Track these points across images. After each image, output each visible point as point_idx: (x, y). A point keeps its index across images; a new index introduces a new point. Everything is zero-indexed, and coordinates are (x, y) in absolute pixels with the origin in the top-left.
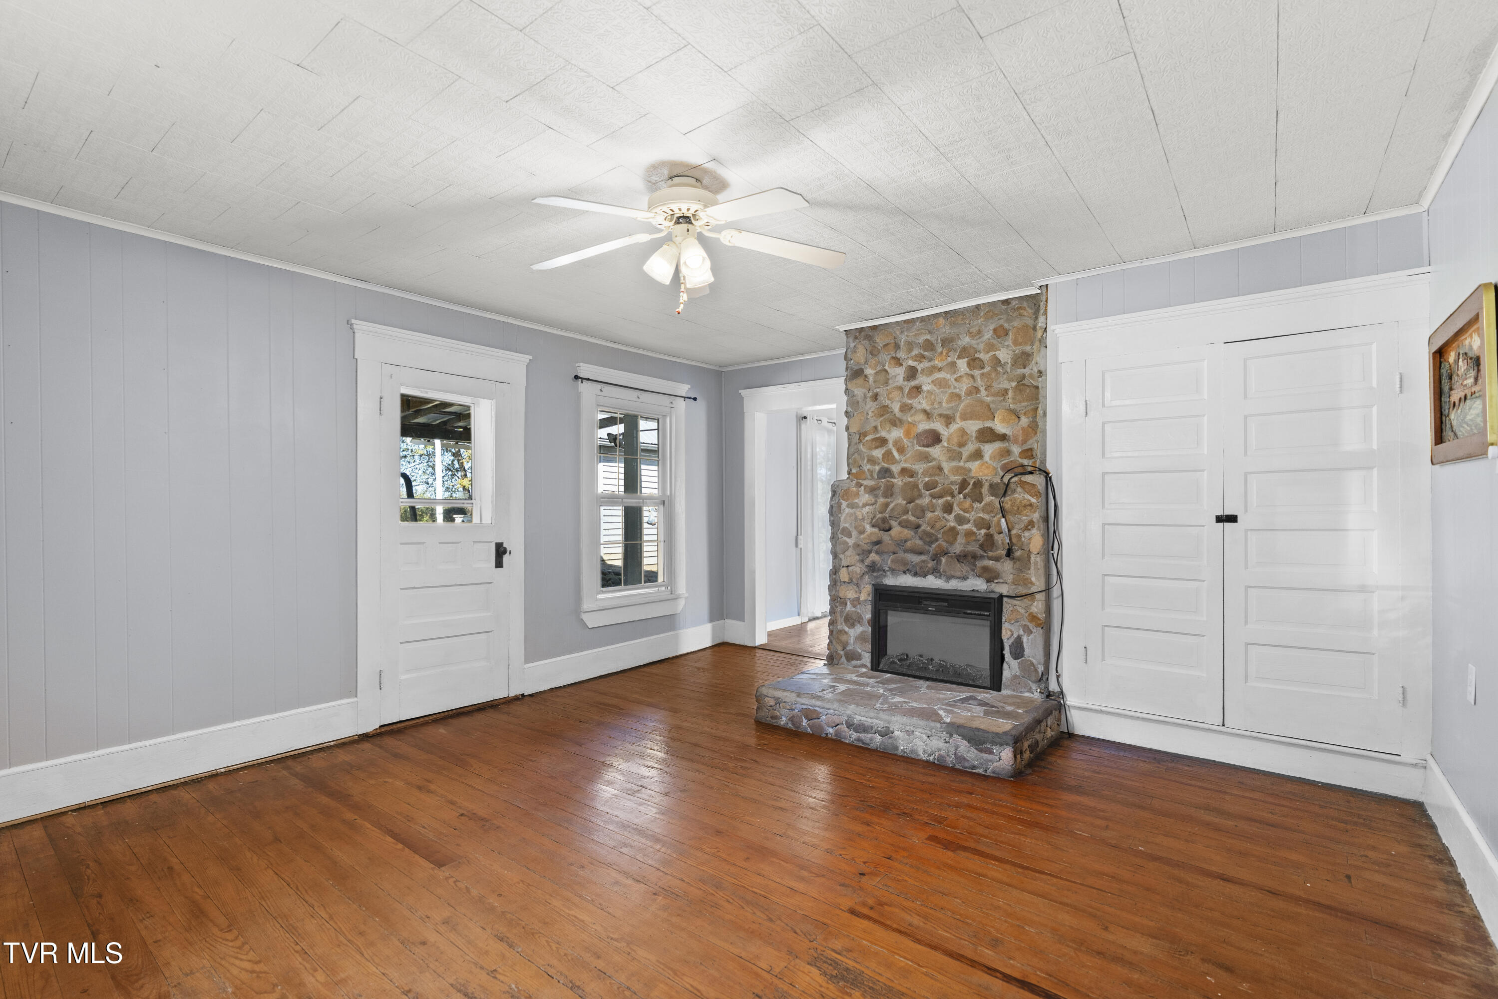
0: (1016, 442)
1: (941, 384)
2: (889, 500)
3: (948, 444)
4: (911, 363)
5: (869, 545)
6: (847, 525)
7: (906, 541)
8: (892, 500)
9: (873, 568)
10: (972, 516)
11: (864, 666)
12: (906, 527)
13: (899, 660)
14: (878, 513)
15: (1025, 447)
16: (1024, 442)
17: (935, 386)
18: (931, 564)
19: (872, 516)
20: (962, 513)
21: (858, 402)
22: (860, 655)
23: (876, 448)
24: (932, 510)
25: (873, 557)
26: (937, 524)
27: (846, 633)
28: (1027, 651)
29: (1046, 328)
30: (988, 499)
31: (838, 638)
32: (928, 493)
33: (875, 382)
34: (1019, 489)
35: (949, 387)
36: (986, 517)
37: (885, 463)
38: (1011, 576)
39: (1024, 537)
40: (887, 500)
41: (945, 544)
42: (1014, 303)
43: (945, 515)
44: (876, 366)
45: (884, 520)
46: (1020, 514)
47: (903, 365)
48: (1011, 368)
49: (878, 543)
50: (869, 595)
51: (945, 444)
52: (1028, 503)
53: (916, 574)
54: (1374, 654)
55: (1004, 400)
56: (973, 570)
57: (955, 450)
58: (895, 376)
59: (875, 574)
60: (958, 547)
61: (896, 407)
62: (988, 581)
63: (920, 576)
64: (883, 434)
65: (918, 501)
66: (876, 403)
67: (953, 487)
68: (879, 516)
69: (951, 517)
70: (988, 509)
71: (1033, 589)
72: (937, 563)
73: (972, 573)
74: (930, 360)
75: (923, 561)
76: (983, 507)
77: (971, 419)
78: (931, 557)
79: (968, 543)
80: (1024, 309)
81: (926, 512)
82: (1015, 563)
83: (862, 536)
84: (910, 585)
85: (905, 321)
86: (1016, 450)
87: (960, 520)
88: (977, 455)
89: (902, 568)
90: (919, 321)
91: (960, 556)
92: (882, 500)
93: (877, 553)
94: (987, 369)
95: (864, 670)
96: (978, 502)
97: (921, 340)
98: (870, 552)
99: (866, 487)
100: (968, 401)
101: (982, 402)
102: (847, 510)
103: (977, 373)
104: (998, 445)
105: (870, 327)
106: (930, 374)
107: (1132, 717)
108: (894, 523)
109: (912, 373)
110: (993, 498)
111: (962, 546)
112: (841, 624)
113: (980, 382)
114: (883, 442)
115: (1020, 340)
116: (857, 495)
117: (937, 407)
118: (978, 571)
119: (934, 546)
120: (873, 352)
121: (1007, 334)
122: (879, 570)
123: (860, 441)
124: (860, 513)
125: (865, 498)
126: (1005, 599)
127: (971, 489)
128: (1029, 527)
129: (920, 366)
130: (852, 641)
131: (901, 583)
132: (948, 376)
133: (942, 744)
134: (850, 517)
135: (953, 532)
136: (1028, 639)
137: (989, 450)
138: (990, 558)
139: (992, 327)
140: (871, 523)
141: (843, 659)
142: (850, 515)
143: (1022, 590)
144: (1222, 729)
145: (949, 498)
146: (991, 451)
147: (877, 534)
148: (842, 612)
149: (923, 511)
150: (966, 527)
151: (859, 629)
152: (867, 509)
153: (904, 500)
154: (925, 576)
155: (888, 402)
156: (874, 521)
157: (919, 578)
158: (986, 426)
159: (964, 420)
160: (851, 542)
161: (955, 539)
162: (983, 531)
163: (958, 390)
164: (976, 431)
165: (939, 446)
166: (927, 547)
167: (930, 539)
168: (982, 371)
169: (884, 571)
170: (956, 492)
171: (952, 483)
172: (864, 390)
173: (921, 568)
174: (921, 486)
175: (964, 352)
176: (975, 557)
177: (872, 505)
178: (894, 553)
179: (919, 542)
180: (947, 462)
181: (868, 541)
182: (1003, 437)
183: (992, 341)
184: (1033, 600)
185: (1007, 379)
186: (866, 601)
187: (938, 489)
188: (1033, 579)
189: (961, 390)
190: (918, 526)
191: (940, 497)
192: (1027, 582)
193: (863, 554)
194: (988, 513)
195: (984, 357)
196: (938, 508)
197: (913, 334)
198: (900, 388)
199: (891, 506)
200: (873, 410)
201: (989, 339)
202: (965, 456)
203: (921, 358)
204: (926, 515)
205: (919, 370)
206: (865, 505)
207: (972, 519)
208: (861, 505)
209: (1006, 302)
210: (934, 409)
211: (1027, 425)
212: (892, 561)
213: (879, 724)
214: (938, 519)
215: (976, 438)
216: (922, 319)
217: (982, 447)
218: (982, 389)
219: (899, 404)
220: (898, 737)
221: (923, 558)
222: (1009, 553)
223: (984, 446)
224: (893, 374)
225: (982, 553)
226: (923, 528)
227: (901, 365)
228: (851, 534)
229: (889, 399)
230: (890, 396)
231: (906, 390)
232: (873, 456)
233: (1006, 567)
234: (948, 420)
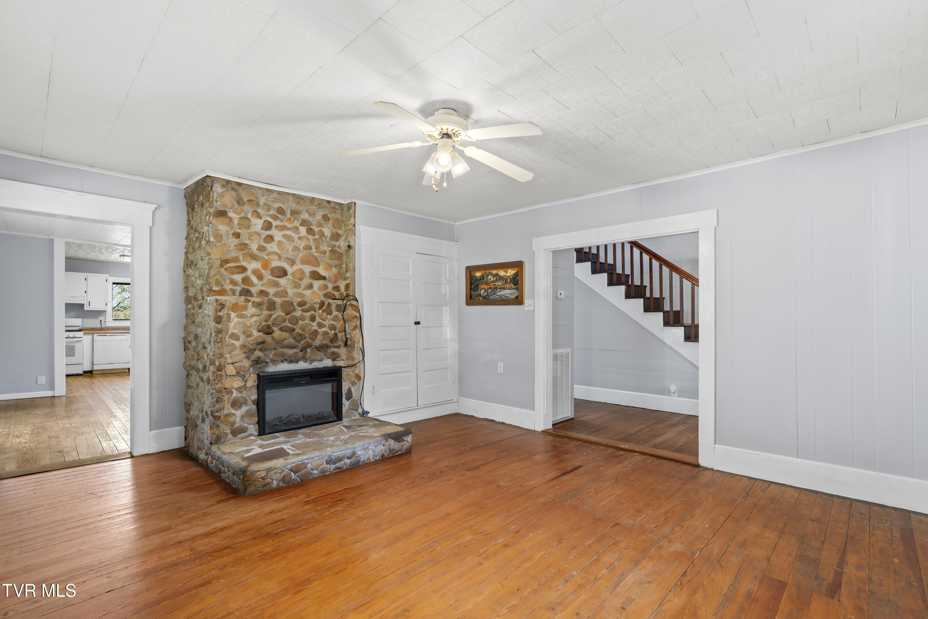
0: (330, 281)
1: (289, 238)
2: (272, 313)
3: (292, 277)
4: (269, 219)
5: (254, 345)
6: (236, 331)
7: (284, 340)
8: (274, 312)
9: (257, 362)
10: (326, 323)
11: (251, 435)
12: (285, 331)
13: (279, 422)
14: (263, 321)
15: (336, 285)
16: (335, 282)
17: (285, 238)
18: (300, 354)
19: (259, 324)
20: (321, 321)
21: (222, 236)
22: (247, 428)
23: (239, 273)
24: (303, 320)
25: (258, 353)
26: (306, 328)
27: (234, 414)
28: (354, 395)
29: (355, 225)
30: (335, 313)
31: (226, 421)
32: (300, 308)
33: (239, 224)
34: (350, 308)
35: (294, 242)
36: (334, 323)
37: (245, 285)
38: (345, 356)
39: (353, 334)
40: (270, 312)
41: (310, 341)
42: (332, 204)
43: (311, 323)
44: (240, 213)
45: (269, 327)
46: (352, 322)
47: (262, 218)
48: (329, 239)
49: (263, 342)
50: (255, 382)
51: (291, 277)
52: (355, 316)
53: (291, 362)
54: (448, 368)
55: (324, 257)
56: (326, 355)
57: (297, 282)
58: (255, 225)
59: (258, 366)
60: (317, 343)
61: (254, 247)
62: (334, 360)
63: (294, 363)
64: (244, 264)
65: (292, 314)
66: (238, 240)
67: (316, 306)
68: (264, 323)
69: (315, 324)
70: (336, 319)
71: (356, 361)
72: (305, 352)
73: (325, 356)
74: (282, 221)
75: (296, 353)
76: (333, 318)
77: (307, 264)
78: (300, 350)
79: (323, 339)
80: (337, 209)
81: (299, 321)
82: (347, 348)
83: (249, 339)
84: (286, 370)
85: (267, 189)
86: (330, 286)
87: (320, 325)
88: (310, 286)
89: (281, 359)
90: (277, 193)
91: (319, 347)
92: (266, 312)
93: (261, 350)
94: (317, 237)
95: (253, 438)
96: (330, 315)
97: (276, 205)
98: (255, 350)
99: (253, 302)
100: (304, 253)
101: (313, 256)
102: (236, 320)
103: (310, 237)
104: (322, 282)
105: (236, 182)
106: (282, 230)
107: (397, 412)
108: (275, 328)
109: (268, 226)
110: (338, 313)
111: (320, 341)
112: (228, 409)
113: (312, 243)
114: (244, 269)
115: (336, 226)
116: (245, 308)
117: (285, 252)
118: (329, 355)
119: (302, 342)
120: (240, 202)
121: (329, 220)
122: (262, 362)
123: (221, 265)
124: (248, 322)
125: (252, 310)
126: (343, 369)
127: (326, 307)
128: (355, 329)
129: (275, 223)
130: (238, 419)
131: (279, 370)
132: (293, 235)
133: (382, 447)
134: (239, 325)
135: (316, 332)
136: (354, 388)
137: (317, 284)
138: (335, 347)
139: (322, 213)
140: (258, 328)
141: (230, 436)
142: (239, 323)
143: (351, 363)
144: (417, 407)
145: (313, 312)
146: (318, 285)
147: (263, 336)
148: (229, 399)
149: (297, 320)
150: (324, 329)
151: (244, 409)
152: (254, 318)
153: (284, 313)
154: (297, 362)
155: (247, 242)
156: (260, 327)
157: (293, 364)
158: (314, 270)
159: (303, 264)
160: (238, 344)
161: (316, 336)
162: (333, 332)
163: (298, 245)
164: (309, 272)
165: (286, 278)
166: (297, 344)
167: (301, 337)
168: (313, 237)
169: (266, 362)
170: (317, 309)
171: (315, 303)
172: (228, 228)
173: (294, 357)
174: (295, 304)
175: (304, 223)
176: (327, 347)
177: (259, 315)
178: (275, 349)
179: (292, 341)
180: (292, 289)
181: (254, 342)
182: (324, 278)
183: (321, 221)
184: (356, 367)
185: (326, 245)
186: (252, 387)
187: (305, 307)
188: (355, 356)
189: (300, 245)
190: (294, 330)
191: (308, 311)
192: (353, 358)
193: (249, 352)
194: (336, 321)
195: (316, 229)
196: (307, 318)
197: (271, 200)
198: (258, 234)
199: (274, 317)
200: (235, 244)
201: (319, 220)
202: (303, 286)
203: (275, 218)
204: (299, 323)
205: (274, 225)
206: (252, 316)
207: (327, 325)
208: (249, 315)
209: (329, 202)
210: (283, 253)
211: (337, 272)
212: (274, 355)
213: (349, 452)
214: (307, 325)
215: (310, 276)
216: (279, 193)
217: (313, 282)
218: (313, 248)
219: (257, 245)
220: (360, 455)
221: (295, 350)
222: (346, 344)
223: (314, 282)
224: (254, 223)
225: (331, 344)
226: (296, 331)
227: (261, 218)
228: (239, 338)
229: (249, 239)
230: (251, 238)
231: (264, 236)
232: (234, 279)
233: (343, 351)
234: (292, 262)
